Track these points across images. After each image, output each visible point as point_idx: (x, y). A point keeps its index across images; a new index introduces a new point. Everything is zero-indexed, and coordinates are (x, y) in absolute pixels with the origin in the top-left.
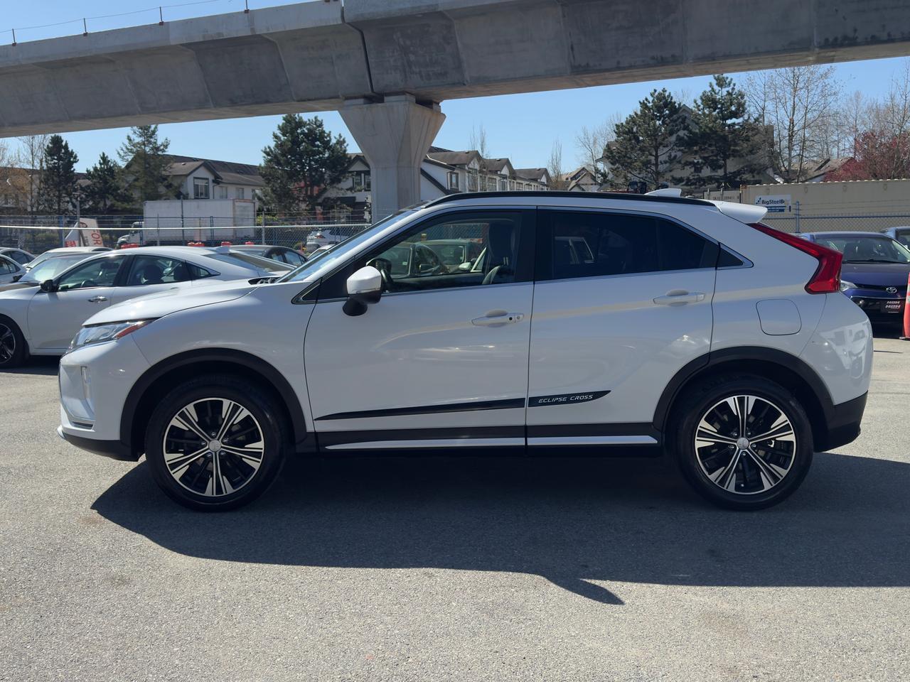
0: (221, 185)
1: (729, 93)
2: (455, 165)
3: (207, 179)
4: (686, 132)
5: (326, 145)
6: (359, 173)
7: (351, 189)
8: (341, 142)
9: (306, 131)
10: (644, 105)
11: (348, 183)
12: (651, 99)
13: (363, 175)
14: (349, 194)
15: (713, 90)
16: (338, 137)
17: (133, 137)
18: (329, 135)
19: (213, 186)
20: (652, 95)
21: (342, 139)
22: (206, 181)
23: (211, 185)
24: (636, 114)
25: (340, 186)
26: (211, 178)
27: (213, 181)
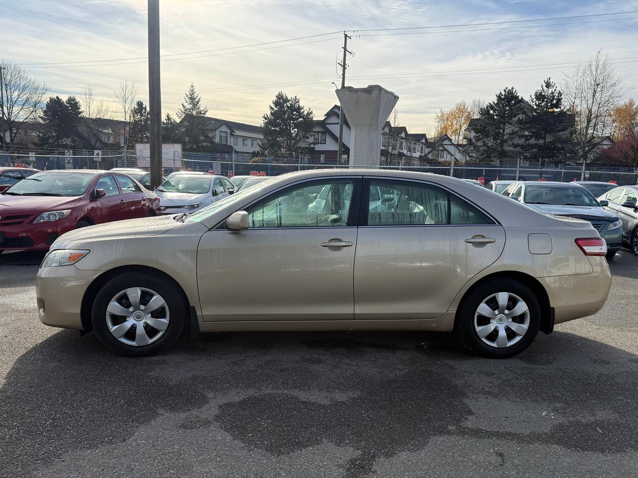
5: (300, 115)
6: (318, 132)
8: (310, 113)
9: (289, 105)
10: (499, 97)
11: (311, 139)
12: (503, 93)
13: (320, 134)
14: (312, 146)
15: (543, 90)
16: (308, 110)
18: (303, 108)
20: (505, 91)
22: (226, 134)
23: (229, 136)
24: (494, 103)
25: (307, 140)
26: (229, 132)
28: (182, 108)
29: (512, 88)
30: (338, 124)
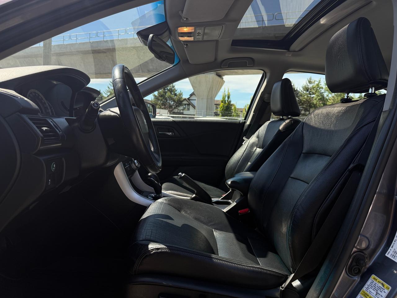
2: (217, 104)
5: (175, 95)
6: (185, 105)
7: (183, 110)
8: (180, 94)
9: (168, 89)
11: (181, 108)
13: (186, 105)
14: (182, 111)
16: (180, 92)
17: (110, 87)
18: (176, 91)
21: (181, 93)
25: (179, 108)
28: (108, 89)
30: (195, 100)
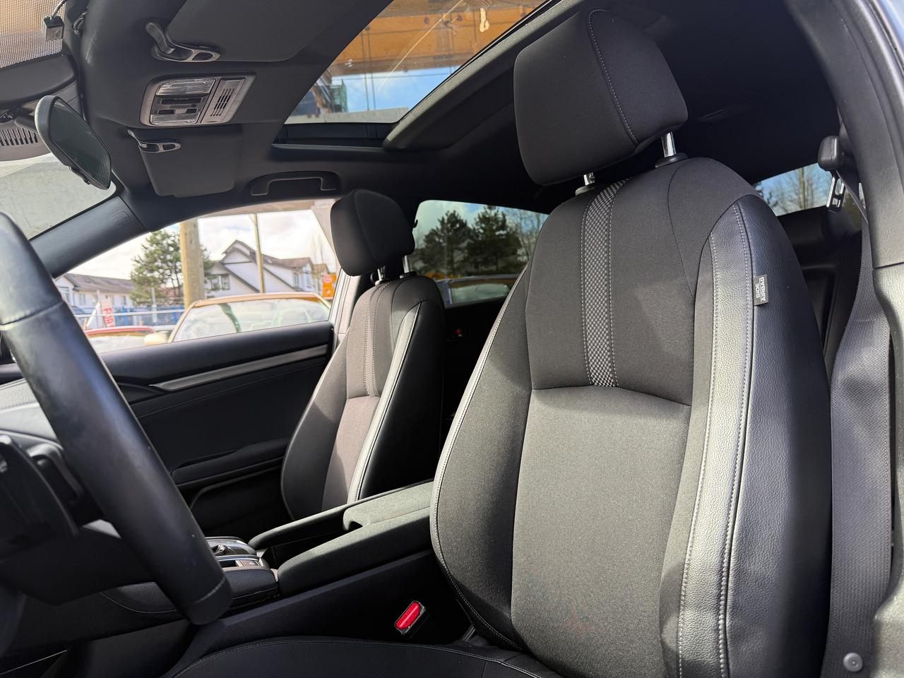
0: (80, 292)
1: (496, 214)
3: (67, 288)
4: (471, 241)
10: (442, 222)
12: (446, 218)
15: (486, 212)
19: (74, 294)
20: (447, 214)
22: (66, 289)
23: (71, 292)
24: (437, 229)
26: (71, 287)
27: (74, 289)
29: (455, 212)
